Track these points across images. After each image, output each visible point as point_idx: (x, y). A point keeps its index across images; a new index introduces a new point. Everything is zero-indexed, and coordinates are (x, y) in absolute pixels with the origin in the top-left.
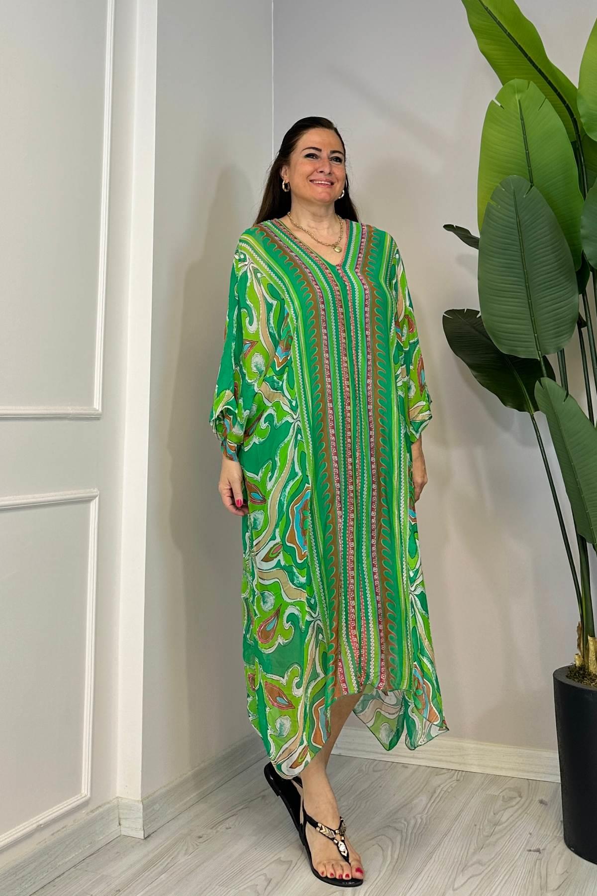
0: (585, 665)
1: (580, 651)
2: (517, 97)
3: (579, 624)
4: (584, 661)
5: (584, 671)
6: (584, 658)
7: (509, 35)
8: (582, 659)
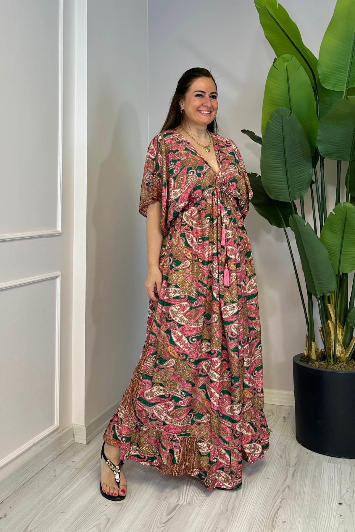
0: (309, 355)
1: (307, 348)
2: (286, 64)
3: (307, 335)
4: (309, 353)
5: (309, 358)
6: (309, 351)
7: (282, 29)
8: (308, 352)
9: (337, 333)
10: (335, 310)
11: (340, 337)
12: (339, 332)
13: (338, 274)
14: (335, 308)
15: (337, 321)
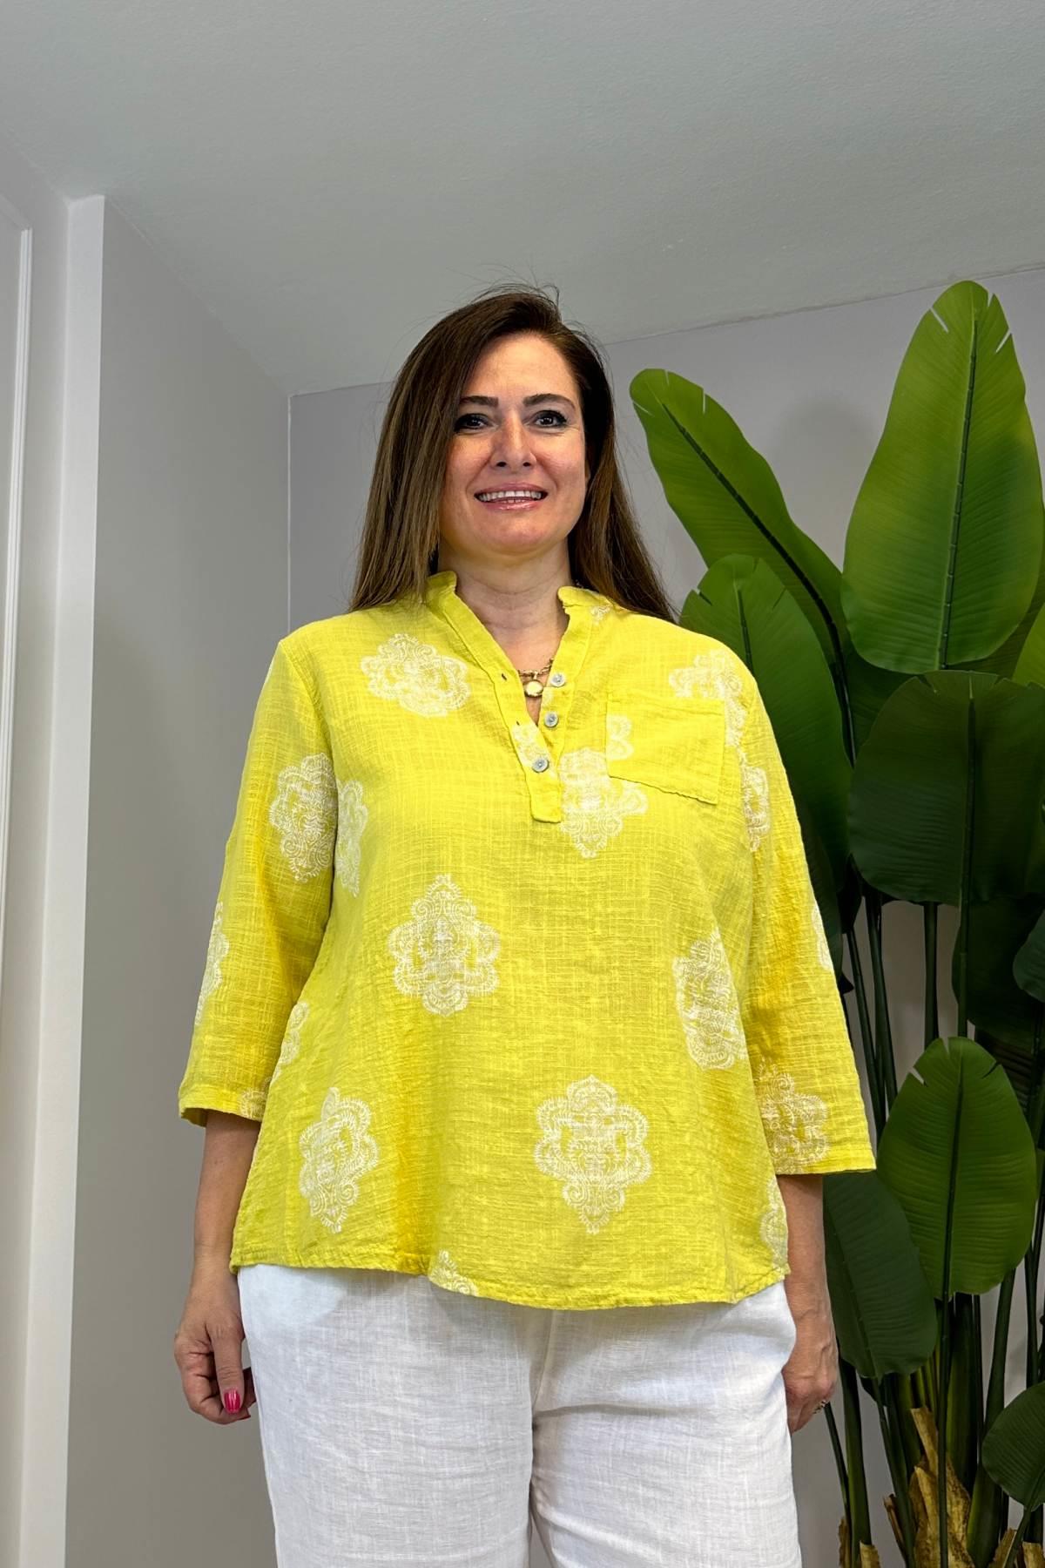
2: (736, 585)
3: (843, 1522)
7: (721, 478)
9: (947, 1515)
10: (938, 1429)
11: (958, 1528)
12: (956, 1509)
13: (943, 1298)
14: (938, 1423)
15: (947, 1470)
